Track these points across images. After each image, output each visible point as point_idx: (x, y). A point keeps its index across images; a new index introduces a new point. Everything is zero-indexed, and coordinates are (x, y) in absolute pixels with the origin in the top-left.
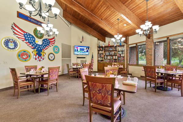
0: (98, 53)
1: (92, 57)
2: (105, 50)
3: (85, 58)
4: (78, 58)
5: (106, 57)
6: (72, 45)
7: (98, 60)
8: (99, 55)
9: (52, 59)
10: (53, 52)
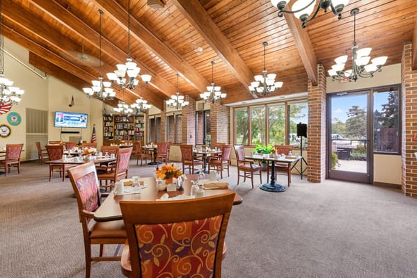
0: (105, 125)
1: (94, 132)
2: (115, 120)
3: (78, 133)
4: (62, 132)
5: (117, 132)
6: (50, 110)
7: (104, 137)
8: (106, 129)
9: (6, 135)
10: (7, 124)
